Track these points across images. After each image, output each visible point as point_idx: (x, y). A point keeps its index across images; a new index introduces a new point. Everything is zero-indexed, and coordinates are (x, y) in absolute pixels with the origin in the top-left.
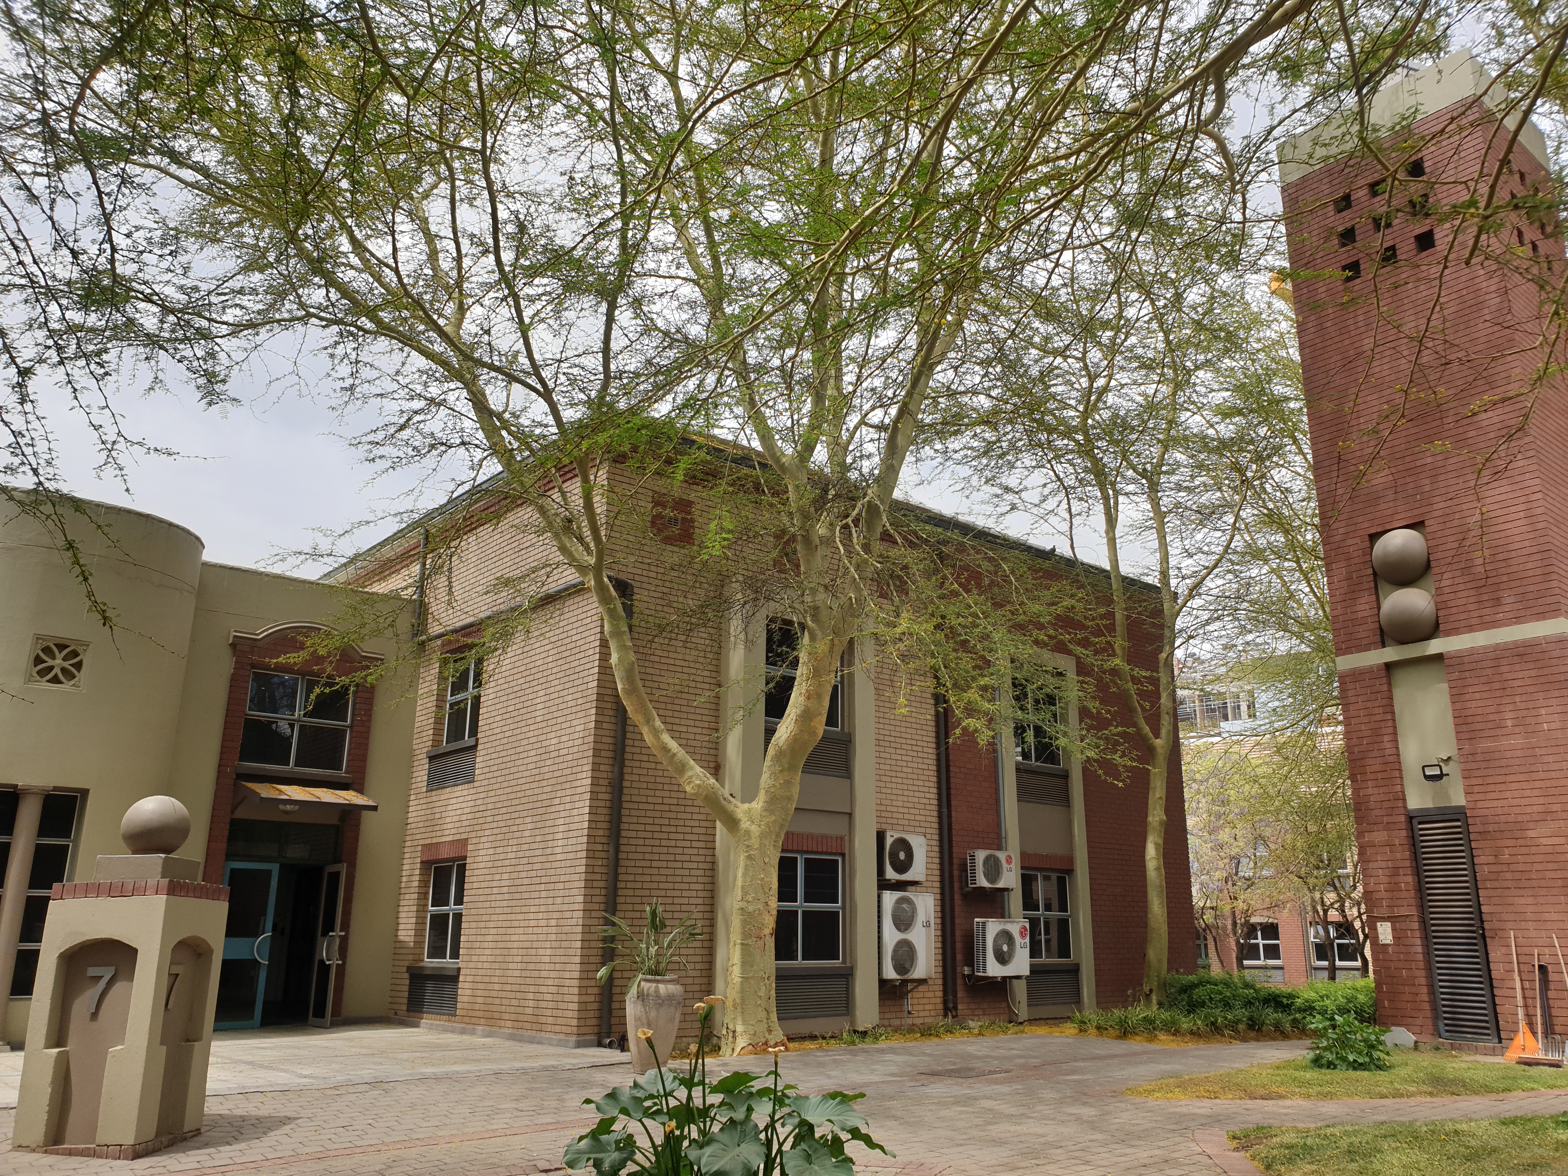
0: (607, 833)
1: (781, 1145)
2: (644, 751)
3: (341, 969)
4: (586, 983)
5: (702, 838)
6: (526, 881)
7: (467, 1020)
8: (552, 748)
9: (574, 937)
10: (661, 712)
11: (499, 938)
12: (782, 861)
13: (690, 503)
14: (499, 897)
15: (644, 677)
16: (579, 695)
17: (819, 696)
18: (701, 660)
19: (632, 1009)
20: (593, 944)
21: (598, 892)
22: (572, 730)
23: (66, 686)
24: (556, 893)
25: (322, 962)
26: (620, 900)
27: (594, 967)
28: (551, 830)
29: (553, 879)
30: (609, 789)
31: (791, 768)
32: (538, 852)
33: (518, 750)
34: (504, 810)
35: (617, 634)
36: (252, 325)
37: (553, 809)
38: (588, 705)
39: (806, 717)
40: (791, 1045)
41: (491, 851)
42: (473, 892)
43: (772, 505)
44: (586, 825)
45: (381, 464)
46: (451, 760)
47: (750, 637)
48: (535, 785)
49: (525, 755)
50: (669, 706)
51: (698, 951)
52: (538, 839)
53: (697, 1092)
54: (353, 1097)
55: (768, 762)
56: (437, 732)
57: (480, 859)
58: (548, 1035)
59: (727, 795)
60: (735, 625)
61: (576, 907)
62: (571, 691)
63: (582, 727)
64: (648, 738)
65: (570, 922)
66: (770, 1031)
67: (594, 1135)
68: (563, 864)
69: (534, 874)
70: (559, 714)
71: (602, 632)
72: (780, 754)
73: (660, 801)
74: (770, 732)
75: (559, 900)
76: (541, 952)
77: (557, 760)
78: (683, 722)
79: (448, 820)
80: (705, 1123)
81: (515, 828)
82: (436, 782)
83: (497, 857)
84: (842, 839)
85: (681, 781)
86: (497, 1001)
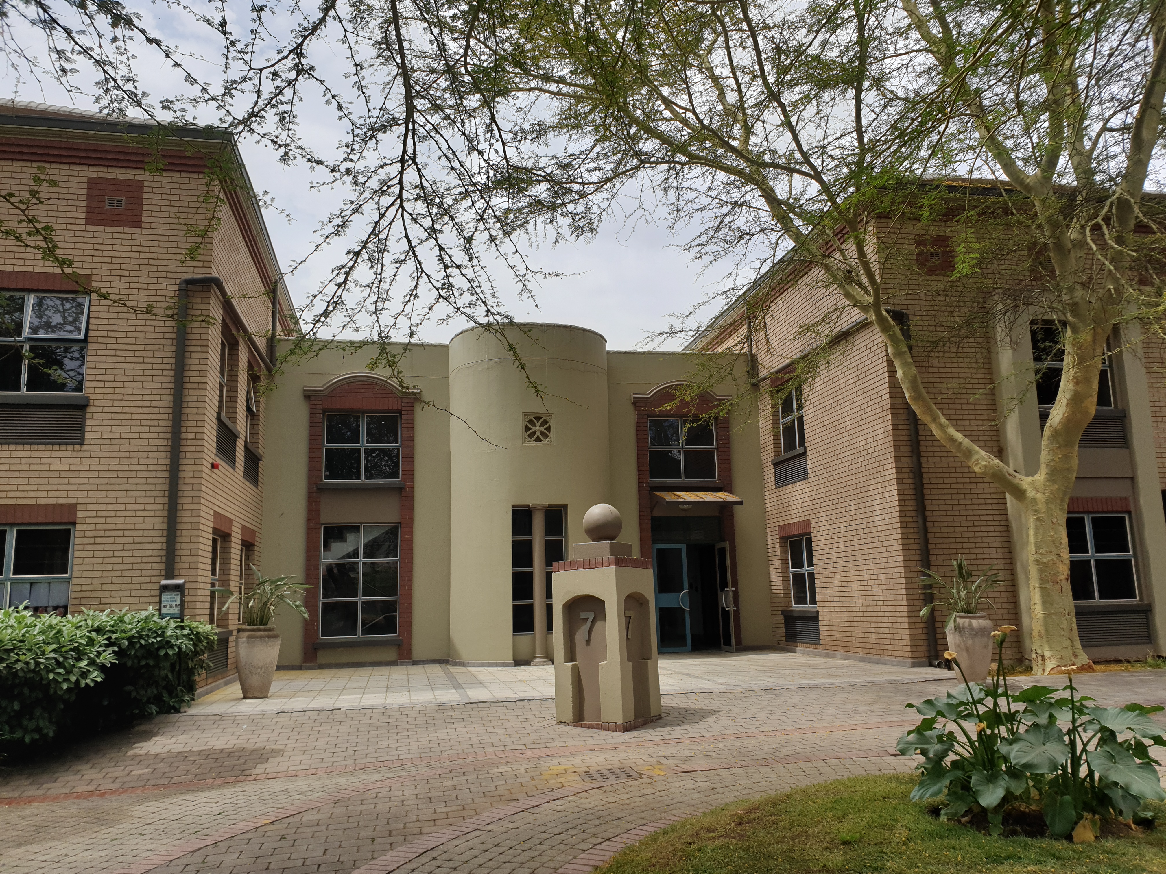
0: (914, 508)
1: (1085, 745)
2: (935, 443)
3: (737, 613)
4: (913, 620)
5: (995, 507)
6: (857, 547)
7: (828, 647)
8: (862, 448)
9: (899, 586)
10: (946, 412)
11: (843, 589)
12: (1069, 521)
13: (947, 238)
14: (839, 560)
15: (927, 385)
16: (877, 406)
17: (1087, 381)
18: (974, 365)
19: (951, 638)
20: (915, 591)
21: (914, 552)
22: (875, 433)
23: (544, 443)
24: (881, 555)
25: (723, 608)
26: (932, 558)
27: (918, 608)
28: (871, 509)
29: (877, 545)
30: (911, 475)
31: (1068, 444)
32: (863, 526)
33: (836, 452)
34: (833, 497)
35: (899, 354)
36: (608, 180)
37: (869, 493)
38: (885, 413)
39: (1076, 400)
40: (1097, 667)
41: (828, 527)
42: (820, 557)
43: (1020, 223)
44: (897, 503)
45: (707, 259)
46: (789, 465)
47: (1014, 339)
48: (853, 477)
49: (842, 455)
50: (951, 406)
51: (1003, 594)
52: (862, 516)
53: (1002, 702)
54: (754, 699)
55: (1044, 442)
56: (777, 446)
57: (821, 533)
58: (889, 658)
59: (1011, 471)
60: (1000, 332)
61: (898, 564)
62: (870, 404)
63: (882, 430)
64: (936, 432)
65: (895, 575)
66: (1076, 656)
67: (919, 730)
68: (883, 533)
69: (862, 542)
70: (863, 422)
71: (887, 355)
72: (1056, 434)
73: (954, 481)
74: (1044, 417)
75: (884, 560)
76: (876, 598)
77: (867, 457)
78: (965, 417)
79: (794, 507)
80: (1012, 725)
81: (843, 510)
82: (782, 481)
83: (833, 531)
84: (1126, 499)
85: (970, 464)
86: (849, 634)
